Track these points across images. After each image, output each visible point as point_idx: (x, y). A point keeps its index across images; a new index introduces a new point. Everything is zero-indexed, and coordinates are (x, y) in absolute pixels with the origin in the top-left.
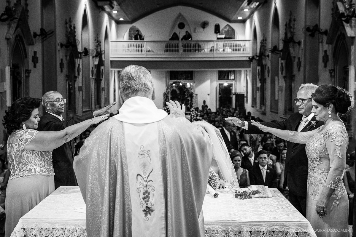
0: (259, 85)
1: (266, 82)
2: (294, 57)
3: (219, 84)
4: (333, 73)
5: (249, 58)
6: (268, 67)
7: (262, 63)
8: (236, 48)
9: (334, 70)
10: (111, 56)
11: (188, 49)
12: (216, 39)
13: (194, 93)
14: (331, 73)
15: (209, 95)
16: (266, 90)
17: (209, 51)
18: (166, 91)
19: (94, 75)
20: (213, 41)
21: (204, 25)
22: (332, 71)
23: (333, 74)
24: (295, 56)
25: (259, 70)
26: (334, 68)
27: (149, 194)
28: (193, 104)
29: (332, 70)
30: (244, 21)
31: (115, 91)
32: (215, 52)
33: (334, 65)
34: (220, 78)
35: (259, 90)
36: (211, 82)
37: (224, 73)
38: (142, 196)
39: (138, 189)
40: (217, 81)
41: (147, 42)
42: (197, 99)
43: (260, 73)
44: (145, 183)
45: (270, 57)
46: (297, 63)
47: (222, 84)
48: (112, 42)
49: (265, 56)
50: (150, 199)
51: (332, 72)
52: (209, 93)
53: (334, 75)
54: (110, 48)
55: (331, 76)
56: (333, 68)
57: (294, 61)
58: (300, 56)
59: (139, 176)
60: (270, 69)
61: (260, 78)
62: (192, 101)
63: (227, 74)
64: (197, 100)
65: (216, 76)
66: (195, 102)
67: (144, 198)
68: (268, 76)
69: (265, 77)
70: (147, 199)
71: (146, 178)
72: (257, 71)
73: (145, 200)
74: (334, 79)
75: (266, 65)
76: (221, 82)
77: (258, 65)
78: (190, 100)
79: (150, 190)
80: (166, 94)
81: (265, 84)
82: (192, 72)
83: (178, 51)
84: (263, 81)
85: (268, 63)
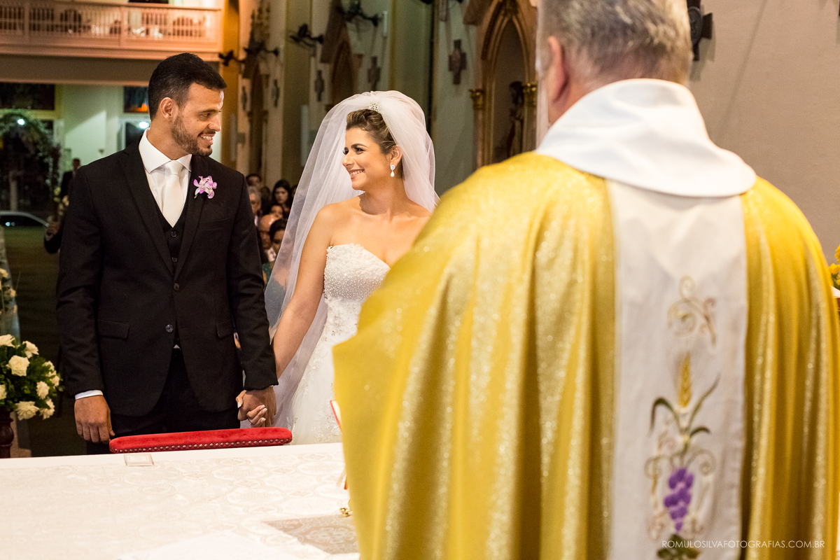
0: (244, 126)
1: (266, 121)
2: (360, 56)
4: (481, 99)
5: (221, 56)
6: (276, 82)
7: (257, 70)
8: (181, 28)
9: (483, 92)
11: (45, 23)
13: (62, 144)
14: (475, 98)
15: (102, 151)
16: (266, 141)
17: (107, 31)
20: (119, 7)
22: (478, 94)
23: (480, 102)
24: (362, 52)
25: (244, 89)
26: (484, 86)
27: (689, 484)
29: (477, 91)
32: (123, 36)
33: (485, 79)
34: (127, 109)
35: (243, 142)
36: (109, 116)
37: (139, 95)
38: (663, 491)
39: (651, 466)
40: (120, 116)
43: (248, 97)
44: (681, 440)
45: (282, 55)
46: (369, 71)
47: (134, 125)
49: (267, 52)
50: (692, 507)
51: (478, 97)
52: (102, 147)
53: (484, 105)
55: (476, 107)
56: (480, 87)
57: (360, 65)
58: (377, 52)
59: (661, 409)
60: (281, 85)
61: (248, 108)
65: (118, 101)
67: (670, 502)
68: (276, 104)
69: (265, 108)
70: (681, 504)
71: (688, 418)
72: (240, 93)
73: (674, 509)
74: (484, 115)
75: (268, 76)
76: (131, 118)
77: (245, 76)
78: (51, 164)
79: (693, 469)
81: (264, 124)
82: (52, 87)
84: (258, 117)
85: (275, 70)
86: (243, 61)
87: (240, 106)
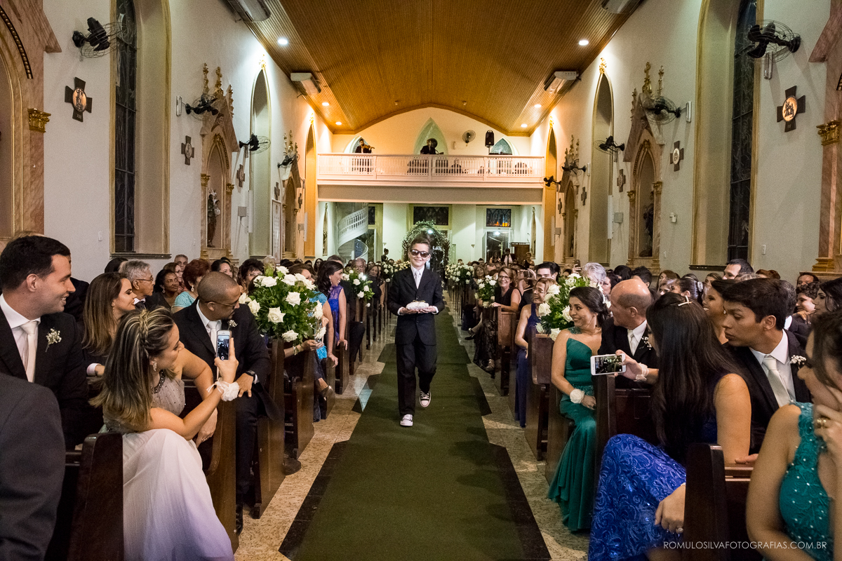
0: (559, 222)
3: (488, 233)
5: (545, 180)
6: (584, 189)
7: (570, 185)
8: (520, 169)
10: (318, 177)
11: (443, 168)
12: (488, 155)
13: (450, 242)
15: (473, 246)
17: (476, 172)
18: (407, 238)
19: (280, 197)
20: (483, 157)
21: (468, 137)
24: (665, 141)
25: (560, 199)
28: (448, 259)
30: (528, 133)
31: (325, 237)
32: (486, 175)
34: (489, 223)
35: (560, 234)
36: (477, 228)
40: (484, 227)
41: (377, 156)
42: (455, 250)
43: (563, 204)
45: (589, 170)
47: (492, 233)
48: (320, 155)
49: (578, 170)
52: (473, 244)
54: (318, 164)
57: (661, 154)
58: (680, 137)
60: (588, 190)
61: (563, 211)
62: (447, 254)
63: (499, 218)
64: (455, 253)
66: (452, 256)
68: (584, 204)
69: (576, 208)
72: (558, 203)
75: (578, 186)
76: (490, 229)
77: (561, 191)
78: (444, 253)
80: (407, 243)
83: (426, 171)
84: (571, 215)
85: (583, 181)
86: (560, 183)
87: (557, 211)
